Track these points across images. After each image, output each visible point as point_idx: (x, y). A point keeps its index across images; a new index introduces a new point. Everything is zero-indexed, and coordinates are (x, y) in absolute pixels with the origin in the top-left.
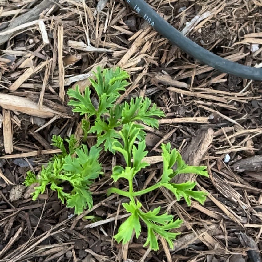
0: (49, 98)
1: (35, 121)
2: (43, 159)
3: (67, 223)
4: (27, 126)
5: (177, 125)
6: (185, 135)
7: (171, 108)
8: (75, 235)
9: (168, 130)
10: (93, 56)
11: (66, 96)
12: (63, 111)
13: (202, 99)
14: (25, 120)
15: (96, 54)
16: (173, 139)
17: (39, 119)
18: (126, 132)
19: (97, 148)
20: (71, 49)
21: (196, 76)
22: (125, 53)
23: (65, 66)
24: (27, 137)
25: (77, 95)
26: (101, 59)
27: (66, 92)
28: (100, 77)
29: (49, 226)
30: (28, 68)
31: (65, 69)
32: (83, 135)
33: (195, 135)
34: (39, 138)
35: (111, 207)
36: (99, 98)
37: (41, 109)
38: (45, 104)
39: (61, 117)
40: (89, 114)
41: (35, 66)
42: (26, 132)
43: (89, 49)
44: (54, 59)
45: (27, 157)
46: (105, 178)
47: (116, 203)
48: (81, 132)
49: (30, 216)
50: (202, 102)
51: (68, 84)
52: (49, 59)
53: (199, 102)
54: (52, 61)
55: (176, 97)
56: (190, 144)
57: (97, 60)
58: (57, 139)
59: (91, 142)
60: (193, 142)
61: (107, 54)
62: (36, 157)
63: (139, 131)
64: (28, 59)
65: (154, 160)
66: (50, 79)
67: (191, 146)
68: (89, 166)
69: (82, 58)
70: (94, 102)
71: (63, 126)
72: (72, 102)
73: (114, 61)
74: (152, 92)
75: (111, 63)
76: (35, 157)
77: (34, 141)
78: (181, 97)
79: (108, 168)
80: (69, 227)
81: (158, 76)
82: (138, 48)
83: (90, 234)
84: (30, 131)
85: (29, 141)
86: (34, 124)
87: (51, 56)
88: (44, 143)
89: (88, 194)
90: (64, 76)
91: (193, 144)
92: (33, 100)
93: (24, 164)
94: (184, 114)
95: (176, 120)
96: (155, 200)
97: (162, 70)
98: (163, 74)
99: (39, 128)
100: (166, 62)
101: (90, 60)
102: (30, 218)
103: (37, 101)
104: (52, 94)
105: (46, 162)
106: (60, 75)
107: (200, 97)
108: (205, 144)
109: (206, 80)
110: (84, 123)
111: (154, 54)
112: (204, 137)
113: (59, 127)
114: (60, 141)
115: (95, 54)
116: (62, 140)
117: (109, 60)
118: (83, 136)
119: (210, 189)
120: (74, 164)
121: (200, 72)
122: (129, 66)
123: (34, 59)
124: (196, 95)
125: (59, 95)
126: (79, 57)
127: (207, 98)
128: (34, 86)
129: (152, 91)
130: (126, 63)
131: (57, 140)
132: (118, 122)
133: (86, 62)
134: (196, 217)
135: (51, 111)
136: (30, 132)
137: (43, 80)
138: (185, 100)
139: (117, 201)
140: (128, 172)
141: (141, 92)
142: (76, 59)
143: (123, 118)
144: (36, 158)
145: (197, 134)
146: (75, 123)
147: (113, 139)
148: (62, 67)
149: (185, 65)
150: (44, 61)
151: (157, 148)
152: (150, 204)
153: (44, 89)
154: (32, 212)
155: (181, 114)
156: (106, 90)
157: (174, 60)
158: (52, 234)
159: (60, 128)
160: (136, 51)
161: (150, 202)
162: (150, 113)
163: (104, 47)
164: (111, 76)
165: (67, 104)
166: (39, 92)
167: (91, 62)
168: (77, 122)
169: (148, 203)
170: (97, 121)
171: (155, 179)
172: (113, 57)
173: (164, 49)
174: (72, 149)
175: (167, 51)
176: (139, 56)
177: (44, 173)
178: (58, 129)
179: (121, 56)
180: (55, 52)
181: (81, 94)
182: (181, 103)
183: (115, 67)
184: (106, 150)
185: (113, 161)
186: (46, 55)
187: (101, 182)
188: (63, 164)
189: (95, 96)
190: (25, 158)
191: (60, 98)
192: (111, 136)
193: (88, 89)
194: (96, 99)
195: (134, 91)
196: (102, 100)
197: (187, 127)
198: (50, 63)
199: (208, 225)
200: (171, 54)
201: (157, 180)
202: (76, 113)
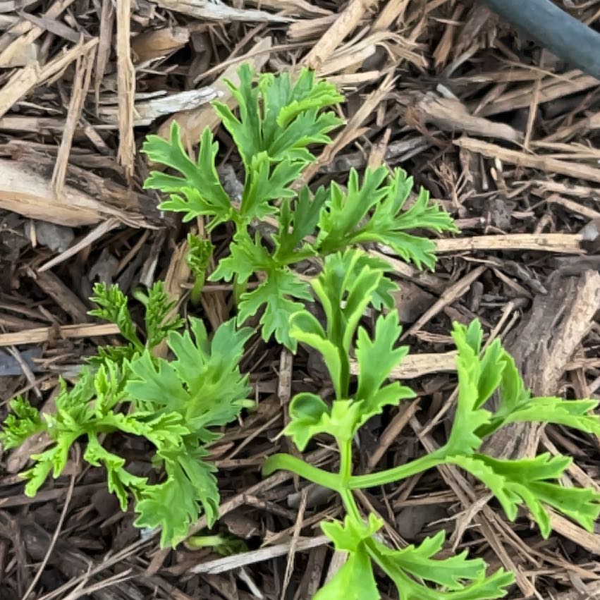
0: (84, 164)
1: (43, 235)
2: (66, 352)
3: (137, 553)
4: (17, 250)
5: (485, 258)
6: (510, 288)
7: (465, 204)
8: (161, 592)
9: (456, 274)
10: (226, 34)
11: (140, 158)
12: (128, 206)
13: (560, 178)
14: (10, 230)
15: (236, 28)
16: (471, 302)
17: (55, 229)
18: (335, 280)
19: (237, 329)
20: (158, 10)
21: (542, 107)
22: (327, 27)
23: (136, 64)
24: (16, 284)
25: (175, 154)
26: (251, 43)
27: (139, 147)
28: (250, 101)
29: (83, 562)
30: (22, 67)
31: (138, 74)
32: (191, 280)
33: (544, 291)
34: (53, 288)
35: (274, 509)
36: (247, 166)
37: (60, 196)
38: (74, 183)
39: (122, 223)
40: (212, 216)
41: (43, 60)
42: (13, 267)
43: (214, 12)
44: (103, 40)
45: (17, 347)
46: (259, 417)
47: (292, 498)
48: (184, 272)
49: (23, 529)
50: (561, 187)
51: (147, 122)
52: (86, 41)
53: (552, 185)
54: (98, 45)
55: (479, 170)
56: (529, 319)
57: (238, 47)
58: (107, 293)
59: (215, 302)
60: (538, 312)
61: (269, 30)
62: (45, 347)
63: (378, 281)
64: (21, 40)
65: (414, 367)
66: (89, 104)
67: (531, 326)
68: (211, 387)
69: (190, 38)
70: (227, 178)
71: (129, 250)
72: (159, 178)
73: (293, 51)
74: (405, 153)
75: (283, 57)
76: (41, 345)
77: (40, 295)
78: (496, 169)
79: (266, 388)
80: (146, 567)
81: (427, 103)
82: (367, 11)
83: (208, 589)
84: (26, 266)
85: (22, 294)
86: (39, 245)
87: (94, 31)
88: (69, 304)
89: (204, 471)
90: (132, 95)
91: (537, 318)
92: (34, 170)
93: (7, 367)
94: (507, 222)
95: (484, 242)
96: (414, 492)
97: (436, 85)
98: (441, 95)
99: (53, 257)
100: (449, 60)
101: (215, 48)
102: (22, 534)
103: (48, 173)
104: (97, 150)
105: (75, 364)
106: (120, 92)
107: (553, 170)
108: (576, 318)
109: (570, 118)
110: (193, 246)
111: (417, 32)
112: (575, 298)
113: (118, 254)
114: (117, 304)
115: (232, 30)
116: (126, 299)
117: (276, 47)
118: (191, 286)
119: (587, 463)
120: (162, 381)
121: (555, 93)
122: (337, 69)
123: (40, 40)
124: (543, 163)
125: (116, 154)
126: (182, 37)
127: (573, 175)
128: (41, 124)
129: (405, 148)
130: (331, 59)
131: (108, 299)
132: (307, 247)
133: (202, 54)
134: (547, 554)
135: (92, 204)
136: (25, 271)
137: (67, 107)
138: (507, 179)
139: (293, 492)
140: (340, 417)
141: (374, 152)
142: (172, 41)
143: (323, 234)
144: (44, 351)
145: (548, 288)
146: (166, 243)
147: (291, 301)
148: (128, 67)
149: (508, 69)
150: (71, 45)
151: (421, 329)
152: (399, 504)
153: (71, 137)
154: (30, 515)
155: (498, 222)
156: (266, 141)
157: (475, 56)
158: (90, 590)
159: (120, 259)
160: (361, 23)
161: (396, 497)
162: (408, 218)
163: (259, 6)
164: (284, 98)
165: (142, 185)
166: (55, 143)
167: (221, 53)
168: (172, 241)
169: (390, 501)
170: (236, 243)
171: (416, 425)
172: (288, 37)
173: (445, 17)
174: (155, 329)
175: (454, 26)
176: (372, 37)
177: (66, 407)
178: (113, 261)
179: (316, 36)
180: (106, 20)
181: (187, 152)
182: (496, 188)
183: (296, 70)
184: (266, 337)
185: (282, 366)
186: (79, 27)
187: (244, 431)
188: (126, 378)
189: (229, 161)
190: (10, 347)
191: (120, 164)
192: (281, 292)
193: (212, 136)
194: (231, 170)
195: (351, 148)
196: (255, 173)
197: (517, 265)
198: (89, 54)
199: (587, 581)
200: (469, 33)
201: (421, 431)
202: (168, 213)
